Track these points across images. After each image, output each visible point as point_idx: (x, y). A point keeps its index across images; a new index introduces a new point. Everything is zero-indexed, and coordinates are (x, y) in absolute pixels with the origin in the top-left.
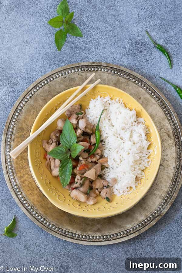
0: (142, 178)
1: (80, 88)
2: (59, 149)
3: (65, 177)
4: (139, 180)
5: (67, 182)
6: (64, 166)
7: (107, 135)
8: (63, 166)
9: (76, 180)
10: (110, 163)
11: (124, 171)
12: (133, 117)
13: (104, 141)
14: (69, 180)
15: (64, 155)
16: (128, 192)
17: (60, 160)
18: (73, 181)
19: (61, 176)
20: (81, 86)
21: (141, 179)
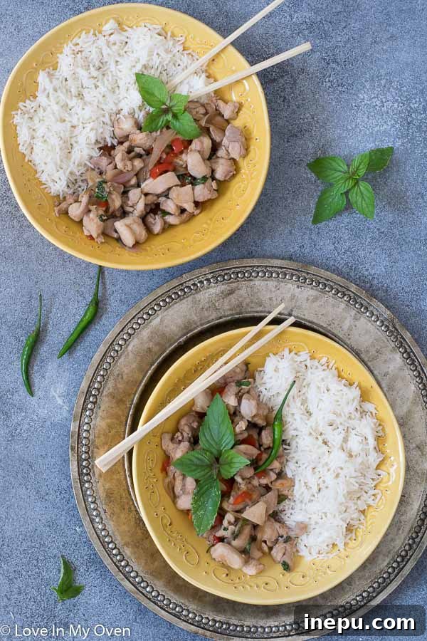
0: (358, 527)
2: (196, 455)
3: (203, 515)
4: (353, 530)
5: (207, 525)
7: (295, 433)
9: (225, 523)
11: (323, 511)
12: (353, 401)
13: (288, 442)
14: (212, 522)
15: (206, 471)
16: (327, 553)
17: (197, 481)
19: (195, 512)
21: (356, 529)
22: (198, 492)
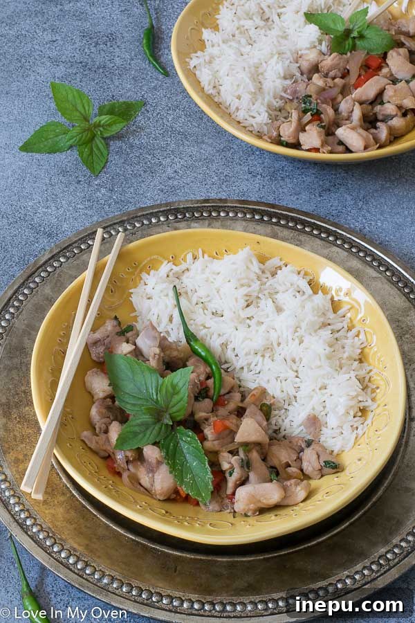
0: (370, 378)
1: (88, 275)
2: (134, 423)
3: (193, 478)
4: (367, 385)
5: (207, 486)
6: (175, 454)
7: (222, 340)
8: (170, 452)
9: (225, 466)
10: (275, 390)
11: (319, 386)
12: (252, 263)
13: (223, 361)
14: (209, 476)
15: (156, 428)
16: (363, 424)
17: (155, 444)
18: (220, 476)
19: (182, 481)
20: (87, 271)
21: (370, 381)
22: (167, 454)
